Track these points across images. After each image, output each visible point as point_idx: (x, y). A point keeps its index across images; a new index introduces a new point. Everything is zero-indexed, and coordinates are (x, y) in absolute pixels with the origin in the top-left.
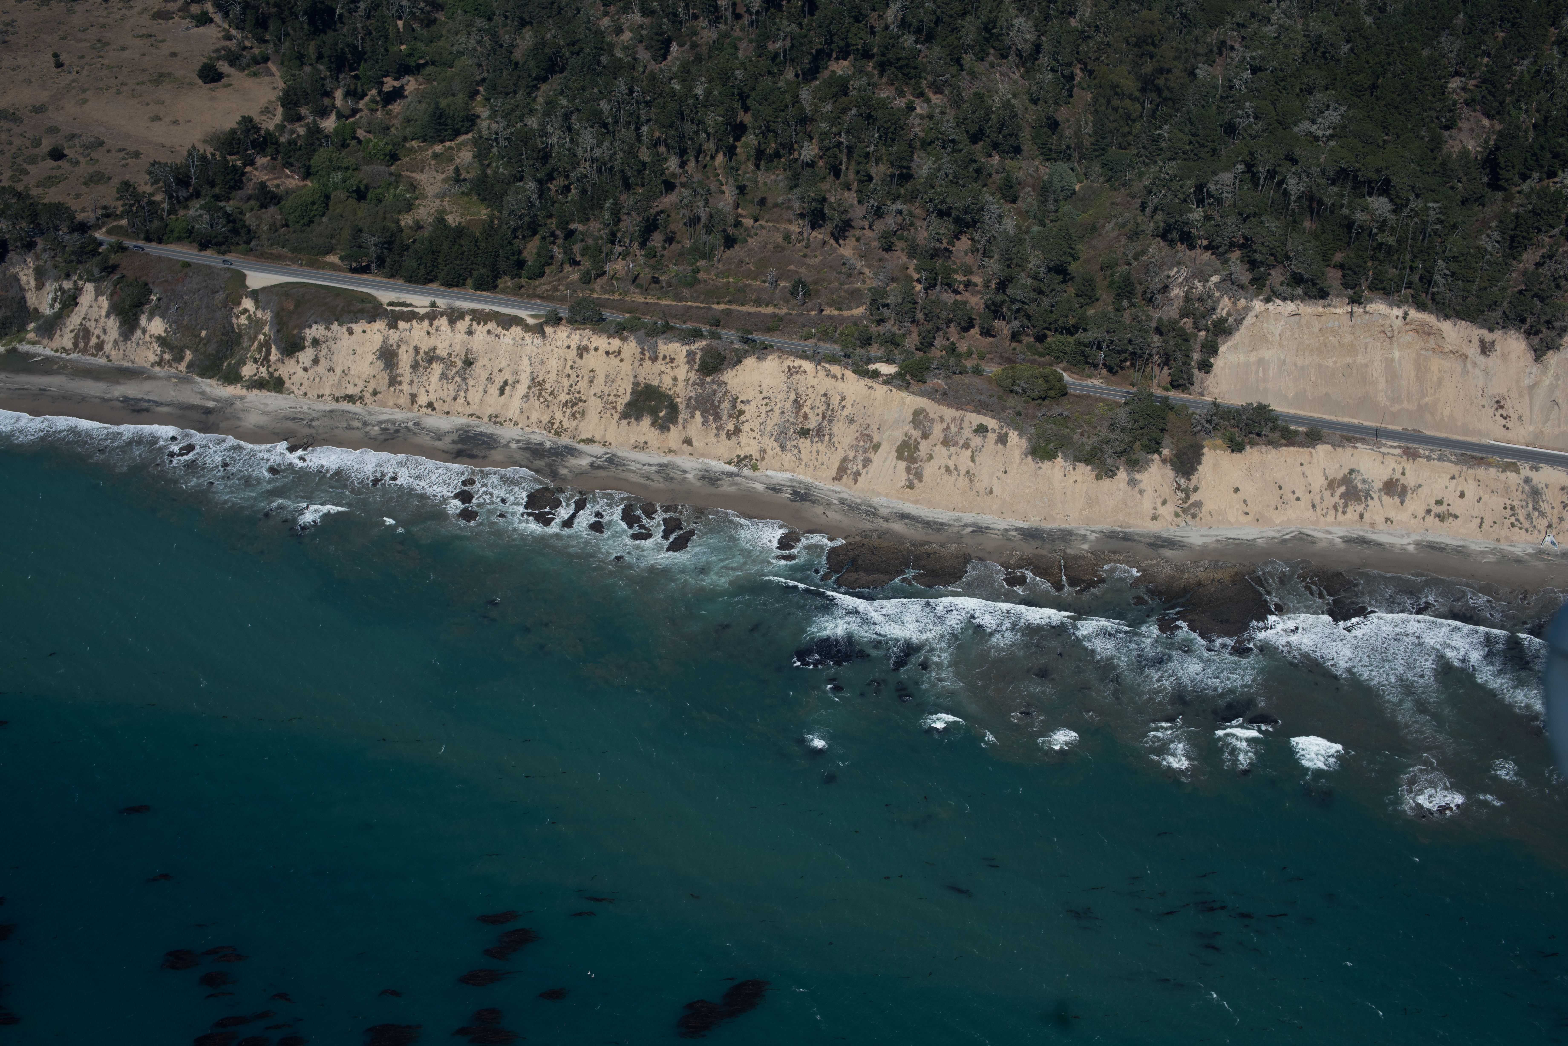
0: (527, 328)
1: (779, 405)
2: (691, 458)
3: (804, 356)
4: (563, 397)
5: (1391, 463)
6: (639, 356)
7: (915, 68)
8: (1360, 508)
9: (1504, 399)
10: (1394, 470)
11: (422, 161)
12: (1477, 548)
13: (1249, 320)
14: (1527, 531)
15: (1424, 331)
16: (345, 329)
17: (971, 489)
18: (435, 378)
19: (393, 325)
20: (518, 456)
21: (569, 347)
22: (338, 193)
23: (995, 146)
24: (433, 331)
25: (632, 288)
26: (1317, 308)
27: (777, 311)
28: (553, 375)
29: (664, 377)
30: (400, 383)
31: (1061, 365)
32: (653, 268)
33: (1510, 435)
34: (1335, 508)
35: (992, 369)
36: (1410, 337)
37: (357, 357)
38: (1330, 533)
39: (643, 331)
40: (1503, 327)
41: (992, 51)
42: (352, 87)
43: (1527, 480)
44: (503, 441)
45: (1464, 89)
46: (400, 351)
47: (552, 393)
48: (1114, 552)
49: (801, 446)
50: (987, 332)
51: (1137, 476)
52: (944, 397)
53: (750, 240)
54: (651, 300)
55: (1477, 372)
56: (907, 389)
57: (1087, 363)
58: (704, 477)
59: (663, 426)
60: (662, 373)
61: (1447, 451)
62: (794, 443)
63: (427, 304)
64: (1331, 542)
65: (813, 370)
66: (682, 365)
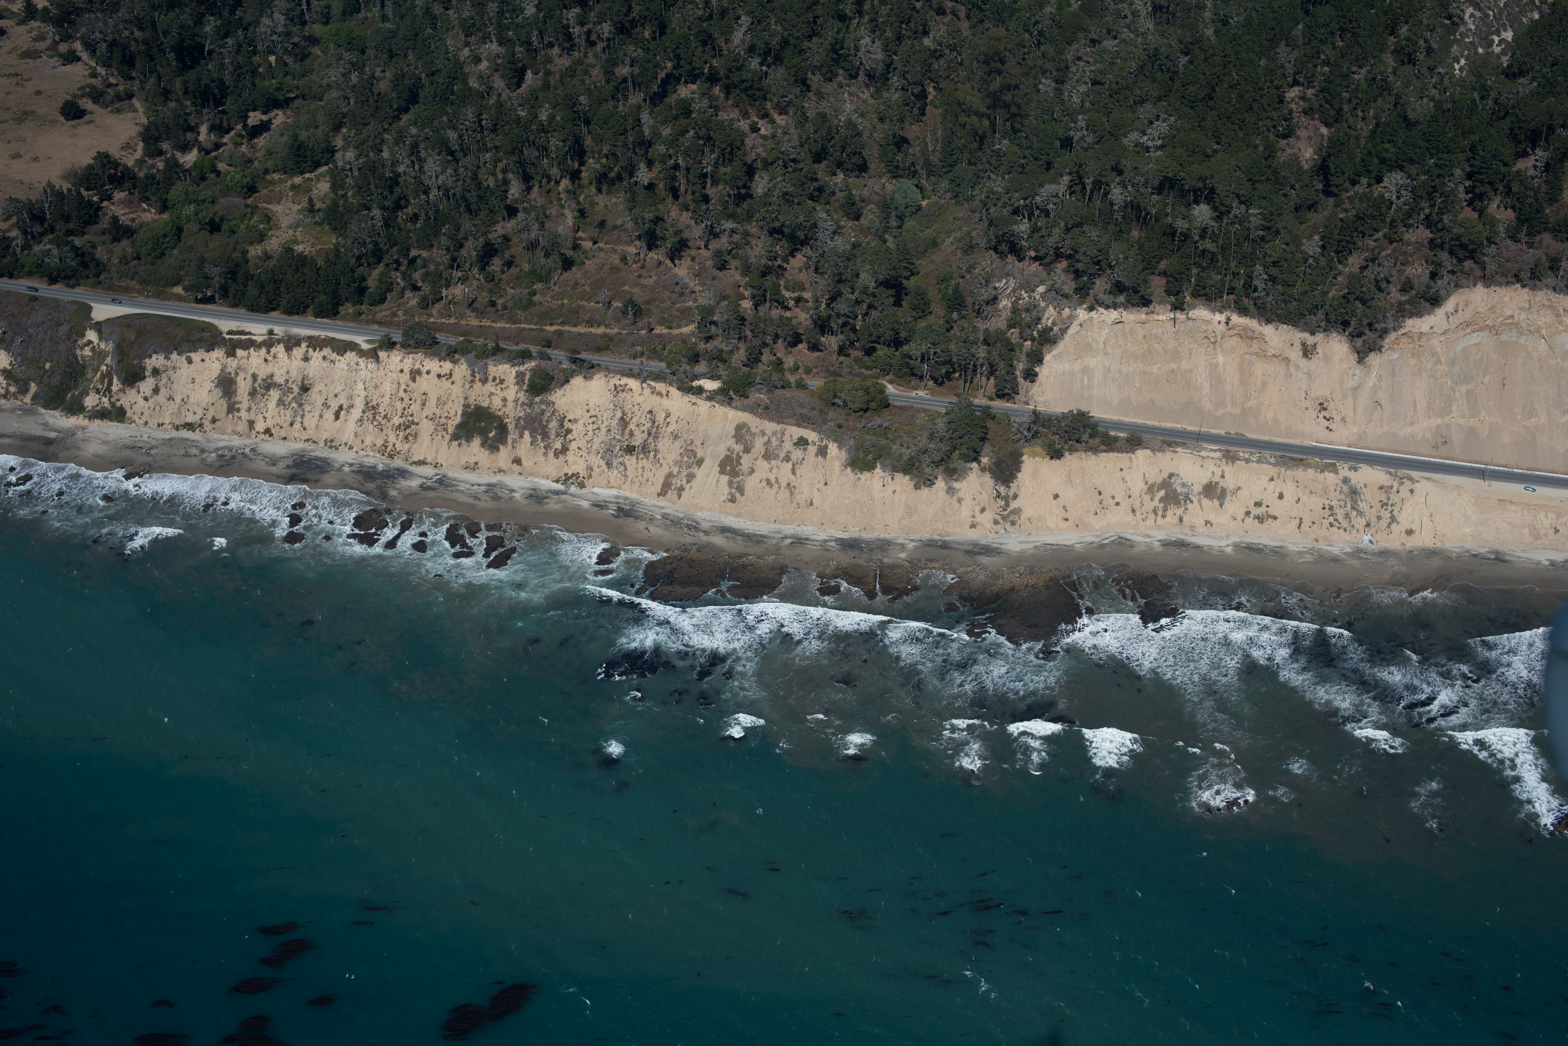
0: (361, 353)
1: (606, 423)
2: (520, 477)
3: (631, 374)
4: (397, 421)
5: (1210, 466)
6: (470, 378)
7: (760, 90)
8: (1179, 511)
9: (1327, 401)
10: (1213, 473)
11: (280, 193)
12: (1295, 549)
13: (1074, 329)
14: (1345, 530)
15: (1247, 336)
16: (184, 358)
17: (792, 502)
18: (272, 404)
19: (231, 354)
20: (350, 479)
21: (402, 371)
22: (190, 225)
23: (840, 165)
24: (270, 358)
25: (468, 312)
26: (1141, 315)
27: (608, 331)
28: (387, 399)
29: (494, 398)
30: (238, 410)
31: (887, 378)
32: (491, 291)
33: (1333, 436)
34: (1155, 512)
35: (815, 383)
36: (1234, 342)
37: (196, 386)
38: (1149, 536)
39: (473, 354)
40: (1325, 330)
41: (841, 72)
42: (218, 122)
43: (1346, 481)
44: (337, 465)
45: (1303, 98)
46: (238, 379)
47: (385, 417)
48: (931, 560)
49: (627, 463)
50: (815, 347)
51: (956, 485)
52: (766, 411)
53: (587, 262)
54: (486, 323)
55: (1300, 375)
56: (729, 404)
57: (913, 375)
58: (531, 496)
59: (492, 446)
60: (492, 394)
61: (1267, 454)
62: (620, 460)
63: (265, 332)
64: (1149, 546)
65: (639, 388)
66: (512, 386)
